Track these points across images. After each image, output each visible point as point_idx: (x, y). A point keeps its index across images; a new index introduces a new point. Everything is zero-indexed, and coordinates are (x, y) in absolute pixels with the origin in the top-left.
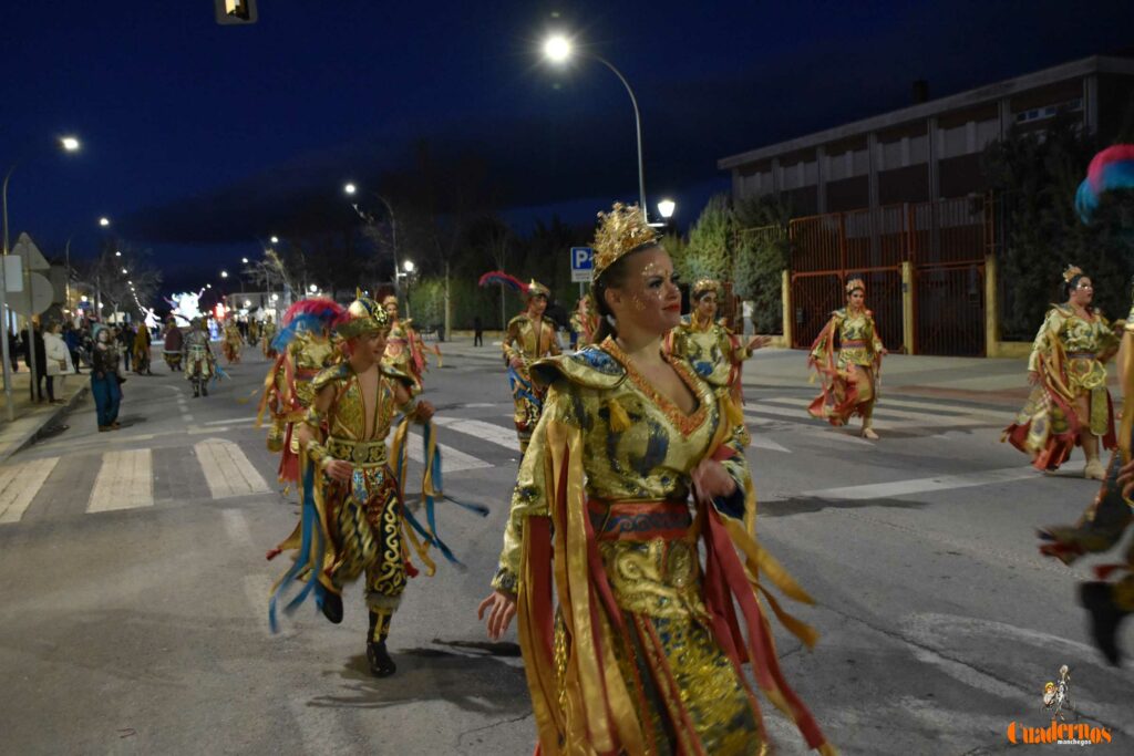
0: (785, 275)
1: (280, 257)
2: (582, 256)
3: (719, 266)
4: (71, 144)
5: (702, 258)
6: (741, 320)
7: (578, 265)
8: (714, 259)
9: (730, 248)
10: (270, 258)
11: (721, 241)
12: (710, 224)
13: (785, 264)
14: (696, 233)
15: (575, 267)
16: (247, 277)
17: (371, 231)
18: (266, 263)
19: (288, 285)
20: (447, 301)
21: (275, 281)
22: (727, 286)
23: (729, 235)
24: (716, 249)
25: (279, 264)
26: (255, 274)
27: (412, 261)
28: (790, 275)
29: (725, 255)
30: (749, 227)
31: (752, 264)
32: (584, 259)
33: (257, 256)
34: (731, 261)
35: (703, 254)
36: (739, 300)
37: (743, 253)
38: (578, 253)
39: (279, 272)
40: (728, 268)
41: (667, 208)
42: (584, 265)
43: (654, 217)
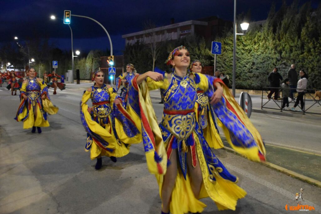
0: (99, 68)
5: (88, 64)
7: (54, 64)
9: (92, 62)
11: (91, 60)
12: (90, 56)
13: (99, 66)
14: (87, 58)
23: (93, 59)
28: (100, 68)
29: (92, 63)
30: (95, 58)
32: (56, 63)
38: (54, 62)
40: (92, 66)
41: (78, 53)
42: (56, 65)
43: (75, 55)
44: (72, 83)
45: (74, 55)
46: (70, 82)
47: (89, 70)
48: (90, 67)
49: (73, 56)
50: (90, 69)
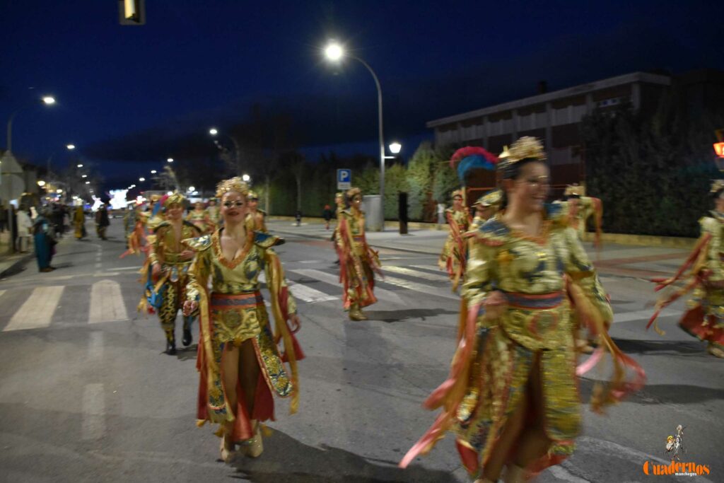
1: (173, 170)
2: (344, 174)
3: (426, 182)
4: (49, 100)
5: (415, 178)
6: (437, 215)
7: (342, 179)
8: (422, 179)
9: (432, 172)
10: (166, 171)
11: (427, 168)
12: (421, 158)
13: (464, 182)
14: (412, 163)
15: (341, 181)
16: (154, 181)
17: (224, 156)
18: (164, 174)
19: (178, 187)
20: (267, 199)
21: (171, 184)
22: (429, 195)
23: (431, 165)
24: (424, 173)
25: (172, 174)
26: (159, 180)
27: (249, 175)
28: (466, 189)
29: (429, 177)
30: (444, 160)
31: (444, 182)
32: (345, 176)
33: (160, 170)
34: (432, 179)
35: (416, 176)
36: (436, 203)
37: (439, 175)
38: (342, 172)
39: (172, 179)
40: (430, 184)
41: (396, 148)
42: (346, 180)
43: (388, 153)
44: (379, 231)
45: (386, 155)
46: (373, 228)
47: (420, 194)
48: (422, 188)
49: (383, 157)
50: (425, 192)
